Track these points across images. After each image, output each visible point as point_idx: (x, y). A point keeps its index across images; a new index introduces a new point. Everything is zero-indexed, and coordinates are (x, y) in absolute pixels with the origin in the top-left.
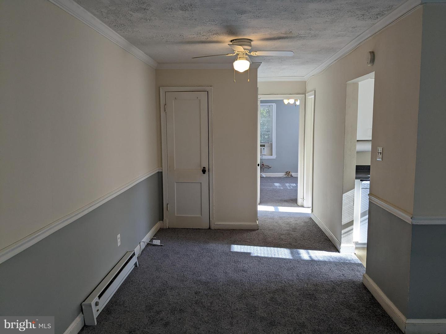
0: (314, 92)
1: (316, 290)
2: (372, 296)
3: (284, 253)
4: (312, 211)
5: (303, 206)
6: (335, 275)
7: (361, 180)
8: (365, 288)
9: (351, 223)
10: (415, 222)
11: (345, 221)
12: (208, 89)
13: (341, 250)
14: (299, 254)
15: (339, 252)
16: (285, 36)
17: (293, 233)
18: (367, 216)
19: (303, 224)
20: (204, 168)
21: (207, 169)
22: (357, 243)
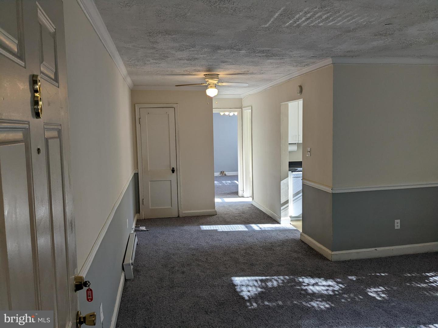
0: (251, 107)
1: (273, 246)
2: (308, 245)
3: (241, 228)
4: (253, 199)
5: (243, 197)
6: (282, 237)
7: (292, 172)
8: (303, 242)
9: (287, 202)
10: (334, 192)
11: (283, 201)
12: (175, 106)
13: (281, 222)
14: (251, 227)
15: (280, 224)
16: (243, 73)
17: (243, 215)
18: (301, 194)
19: (248, 209)
20: (173, 168)
21: (175, 169)
22: (291, 217)
